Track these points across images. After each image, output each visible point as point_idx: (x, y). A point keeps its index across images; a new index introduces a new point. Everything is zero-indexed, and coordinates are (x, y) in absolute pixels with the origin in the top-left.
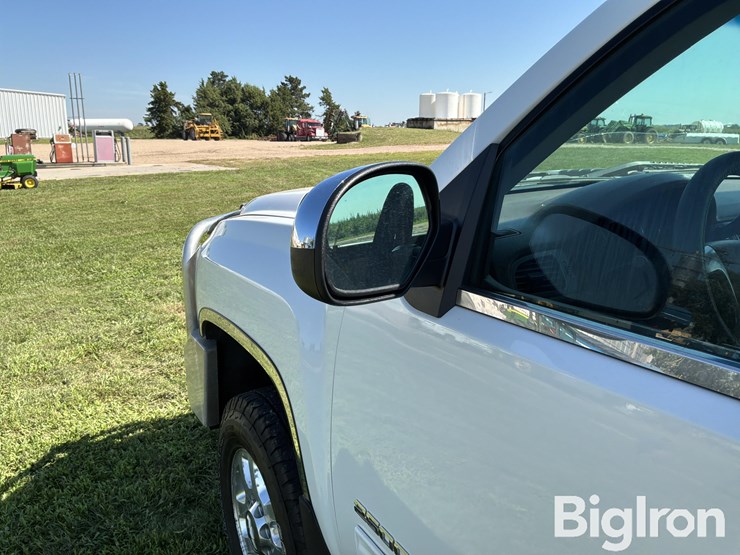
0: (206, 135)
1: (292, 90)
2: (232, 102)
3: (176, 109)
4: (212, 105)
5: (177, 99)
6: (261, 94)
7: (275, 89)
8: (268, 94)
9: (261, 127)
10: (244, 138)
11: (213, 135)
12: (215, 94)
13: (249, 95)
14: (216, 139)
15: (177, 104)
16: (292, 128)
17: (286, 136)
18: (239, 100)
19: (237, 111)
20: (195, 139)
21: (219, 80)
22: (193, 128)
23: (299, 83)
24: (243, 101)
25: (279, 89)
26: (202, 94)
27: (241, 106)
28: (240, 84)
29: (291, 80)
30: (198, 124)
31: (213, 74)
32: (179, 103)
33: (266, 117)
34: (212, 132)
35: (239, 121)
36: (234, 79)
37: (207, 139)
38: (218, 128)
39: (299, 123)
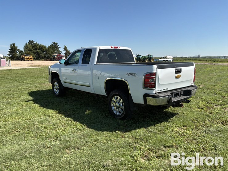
0: (28, 59)
1: (55, 46)
2: (36, 49)
3: (18, 52)
4: (30, 50)
5: (18, 48)
6: (45, 47)
7: (50, 46)
8: (47, 47)
9: (45, 57)
10: (40, 60)
11: (30, 59)
12: (30, 47)
13: (41, 47)
14: (31, 60)
15: (18, 50)
16: (55, 57)
17: (53, 59)
18: (38, 49)
19: (37, 52)
20: (25, 60)
21: (32, 43)
22: (24, 57)
23: (57, 44)
24: (39, 49)
25: (51, 46)
26: (26, 47)
27: (39, 51)
28: (38, 44)
29: (54, 43)
30: (25, 56)
31: (30, 41)
32: (19, 50)
33: (46, 54)
34: (30, 58)
35: (38, 55)
36: (37, 43)
37: (28, 60)
38: (32, 57)
39: (57, 56)
